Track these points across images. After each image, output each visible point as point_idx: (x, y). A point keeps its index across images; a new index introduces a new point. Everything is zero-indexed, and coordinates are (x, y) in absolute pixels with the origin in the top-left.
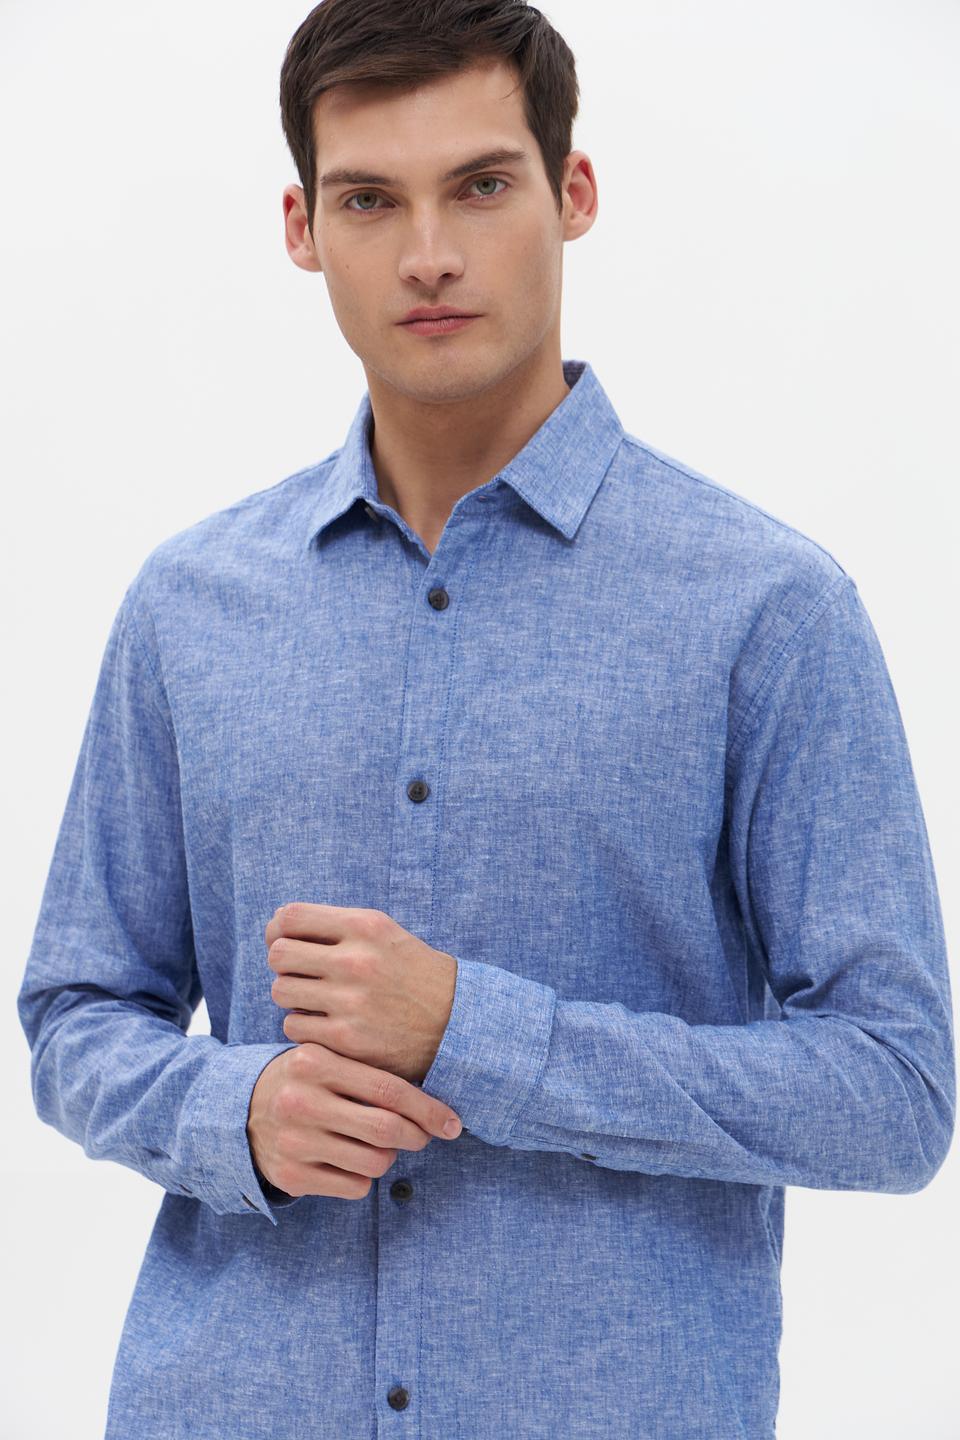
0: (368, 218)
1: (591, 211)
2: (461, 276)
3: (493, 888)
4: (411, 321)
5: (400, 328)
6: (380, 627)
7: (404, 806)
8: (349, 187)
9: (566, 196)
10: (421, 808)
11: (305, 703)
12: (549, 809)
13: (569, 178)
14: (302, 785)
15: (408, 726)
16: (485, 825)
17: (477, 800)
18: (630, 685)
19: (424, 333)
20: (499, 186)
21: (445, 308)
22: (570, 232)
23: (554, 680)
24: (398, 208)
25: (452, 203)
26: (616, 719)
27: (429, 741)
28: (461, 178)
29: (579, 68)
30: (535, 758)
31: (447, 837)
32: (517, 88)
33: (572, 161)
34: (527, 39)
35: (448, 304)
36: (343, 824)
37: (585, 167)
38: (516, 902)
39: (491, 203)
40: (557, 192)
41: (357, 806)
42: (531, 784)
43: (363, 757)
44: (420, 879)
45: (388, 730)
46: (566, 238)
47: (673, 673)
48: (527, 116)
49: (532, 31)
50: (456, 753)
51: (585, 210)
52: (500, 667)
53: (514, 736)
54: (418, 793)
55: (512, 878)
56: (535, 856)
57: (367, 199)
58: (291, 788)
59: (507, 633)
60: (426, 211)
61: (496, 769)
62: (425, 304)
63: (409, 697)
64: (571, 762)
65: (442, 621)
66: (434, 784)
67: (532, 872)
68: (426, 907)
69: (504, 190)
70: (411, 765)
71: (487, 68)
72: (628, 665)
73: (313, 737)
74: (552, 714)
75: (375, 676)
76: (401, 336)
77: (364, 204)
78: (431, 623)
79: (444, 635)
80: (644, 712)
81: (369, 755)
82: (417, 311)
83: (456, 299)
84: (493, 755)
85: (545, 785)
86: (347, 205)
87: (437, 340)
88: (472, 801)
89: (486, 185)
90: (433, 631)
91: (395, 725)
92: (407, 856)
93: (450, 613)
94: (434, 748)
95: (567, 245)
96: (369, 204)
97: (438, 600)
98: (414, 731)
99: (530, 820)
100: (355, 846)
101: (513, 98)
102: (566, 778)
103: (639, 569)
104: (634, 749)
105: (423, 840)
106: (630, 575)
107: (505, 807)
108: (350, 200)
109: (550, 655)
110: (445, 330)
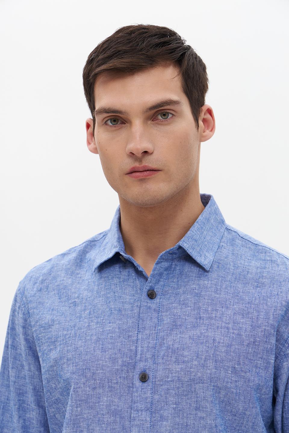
0: (114, 129)
1: (212, 129)
2: (152, 153)
3: (177, 420)
4: (132, 172)
5: (127, 175)
6: (127, 306)
7: (138, 383)
8: (106, 115)
9: (201, 123)
10: (145, 384)
11: (94, 338)
12: (201, 385)
13: (202, 116)
14: (94, 374)
15: (140, 348)
16: (174, 392)
17: (170, 381)
18: (235, 332)
19: (136, 177)
20: (170, 116)
21: (146, 166)
22: (203, 138)
23: (203, 329)
24: (127, 124)
25: (149, 122)
26: (230, 346)
27: (149, 355)
28: (153, 111)
29: (208, 71)
30: (195, 363)
31: (156, 397)
32: (178, 75)
33: (204, 109)
34: (183, 55)
35: (146, 164)
36: (111, 391)
37: (210, 112)
38: (187, 425)
39: (166, 122)
40: (196, 120)
41: (117, 383)
42: (193, 374)
43: (120, 362)
44: (145, 416)
45: (131, 350)
46: (201, 141)
47: (253, 327)
48: (183, 88)
49: (186, 52)
50: (160, 361)
51: (210, 130)
52: (179, 323)
53: (186, 353)
54: (144, 378)
55: (185, 415)
56: (195, 405)
57: (115, 121)
58: (89, 375)
59: (181, 309)
60: (137, 125)
61: (178, 367)
62: (137, 164)
63: (140, 336)
64: (211, 364)
65: (153, 304)
66: (151, 374)
67: (194, 412)
68: (147, 428)
69: (171, 118)
70: (141, 366)
71: (166, 66)
72: (234, 323)
73: (98, 352)
74: (202, 343)
75: (125, 327)
76: (128, 179)
77: (113, 123)
78: (149, 305)
79: (155, 310)
80: (241, 343)
81: (123, 361)
82: (134, 168)
83: (150, 162)
84: (177, 362)
85: (199, 374)
86: (106, 123)
87: (142, 180)
88: (168, 382)
89: (164, 115)
90: (150, 308)
91: (134, 348)
92: (140, 406)
93: (157, 300)
94: (151, 358)
95: (202, 143)
96: (115, 123)
97: (151, 295)
98: (142, 351)
99: (193, 390)
100: (116, 400)
101: (176, 79)
102: (209, 371)
103: (236, 282)
104: (237, 359)
105: (146, 398)
106: (232, 285)
107: (182, 384)
108: (107, 121)
109: (200, 318)
110: (145, 176)
